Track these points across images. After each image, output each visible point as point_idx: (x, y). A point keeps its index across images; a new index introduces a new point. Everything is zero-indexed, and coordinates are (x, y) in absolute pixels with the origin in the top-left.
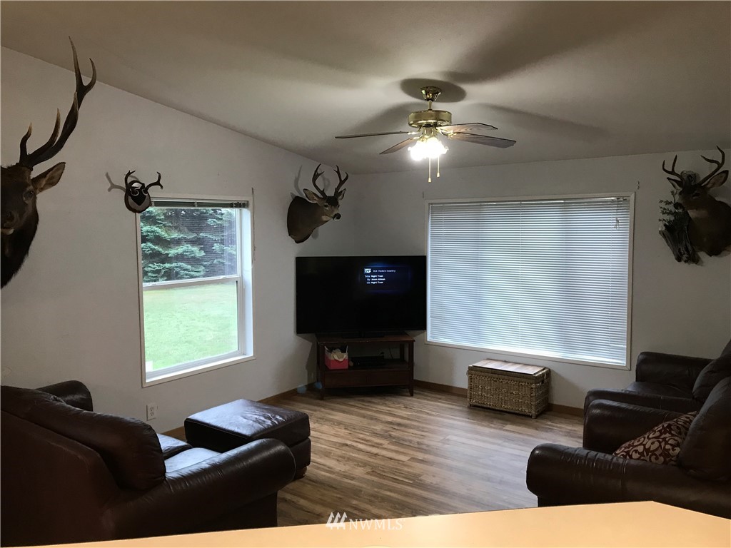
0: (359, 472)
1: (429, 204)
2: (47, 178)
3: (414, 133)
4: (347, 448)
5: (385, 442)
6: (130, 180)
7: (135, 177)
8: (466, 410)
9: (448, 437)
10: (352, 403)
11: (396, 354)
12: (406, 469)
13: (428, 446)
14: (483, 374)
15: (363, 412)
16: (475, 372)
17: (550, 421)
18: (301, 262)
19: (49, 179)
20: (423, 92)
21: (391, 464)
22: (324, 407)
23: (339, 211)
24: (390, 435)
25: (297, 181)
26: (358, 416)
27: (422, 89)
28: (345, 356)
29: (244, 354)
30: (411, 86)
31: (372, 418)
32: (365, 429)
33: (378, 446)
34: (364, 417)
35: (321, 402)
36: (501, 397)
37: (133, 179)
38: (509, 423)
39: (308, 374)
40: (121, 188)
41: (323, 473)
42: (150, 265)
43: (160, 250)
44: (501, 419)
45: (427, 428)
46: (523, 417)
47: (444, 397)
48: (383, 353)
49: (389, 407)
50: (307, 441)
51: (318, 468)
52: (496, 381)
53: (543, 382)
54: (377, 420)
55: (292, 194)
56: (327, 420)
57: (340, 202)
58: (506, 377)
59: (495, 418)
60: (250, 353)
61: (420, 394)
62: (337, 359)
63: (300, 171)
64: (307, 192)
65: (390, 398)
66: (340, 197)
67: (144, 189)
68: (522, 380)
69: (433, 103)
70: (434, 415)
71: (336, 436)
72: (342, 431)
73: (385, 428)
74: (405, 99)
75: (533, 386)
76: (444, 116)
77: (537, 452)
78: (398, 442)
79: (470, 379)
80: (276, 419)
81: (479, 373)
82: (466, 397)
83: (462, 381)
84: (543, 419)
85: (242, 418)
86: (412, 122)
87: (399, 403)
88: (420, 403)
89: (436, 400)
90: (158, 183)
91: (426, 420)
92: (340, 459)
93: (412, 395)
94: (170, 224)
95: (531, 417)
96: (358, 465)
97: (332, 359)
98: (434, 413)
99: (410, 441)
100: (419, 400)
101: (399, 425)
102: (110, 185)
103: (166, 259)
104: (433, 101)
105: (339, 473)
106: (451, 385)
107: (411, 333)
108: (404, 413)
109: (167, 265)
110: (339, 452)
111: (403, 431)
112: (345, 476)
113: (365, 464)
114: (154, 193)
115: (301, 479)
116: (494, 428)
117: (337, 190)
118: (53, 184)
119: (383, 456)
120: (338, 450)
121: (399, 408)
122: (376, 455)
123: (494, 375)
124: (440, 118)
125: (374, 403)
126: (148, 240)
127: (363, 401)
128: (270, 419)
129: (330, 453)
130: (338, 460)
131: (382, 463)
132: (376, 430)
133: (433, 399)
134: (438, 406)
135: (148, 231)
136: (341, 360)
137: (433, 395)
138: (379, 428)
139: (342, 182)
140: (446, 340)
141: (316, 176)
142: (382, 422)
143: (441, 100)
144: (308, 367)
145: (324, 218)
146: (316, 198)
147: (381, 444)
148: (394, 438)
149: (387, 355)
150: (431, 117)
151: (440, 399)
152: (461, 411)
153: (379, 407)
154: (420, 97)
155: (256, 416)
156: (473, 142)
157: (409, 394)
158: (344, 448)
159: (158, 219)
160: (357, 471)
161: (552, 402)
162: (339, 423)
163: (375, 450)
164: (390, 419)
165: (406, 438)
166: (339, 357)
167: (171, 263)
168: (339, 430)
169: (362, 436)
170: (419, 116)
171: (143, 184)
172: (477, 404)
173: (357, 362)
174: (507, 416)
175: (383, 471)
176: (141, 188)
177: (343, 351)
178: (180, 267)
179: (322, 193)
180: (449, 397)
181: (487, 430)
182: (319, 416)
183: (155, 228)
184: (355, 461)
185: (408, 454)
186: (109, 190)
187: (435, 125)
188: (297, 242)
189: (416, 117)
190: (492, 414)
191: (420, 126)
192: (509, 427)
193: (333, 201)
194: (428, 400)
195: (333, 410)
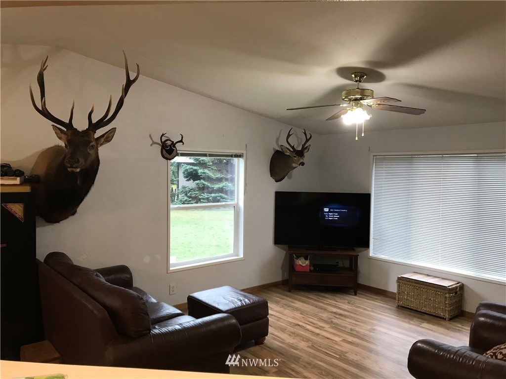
0: (303, 345)
1: (374, 156)
2: (104, 138)
3: (344, 105)
4: (298, 327)
5: (327, 326)
6: (164, 139)
7: (167, 137)
8: (395, 309)
9: (375, 328)
10: (311, 296)
11: (347, 264)
12: (337, 347)
13: (358, 332)
14: (408, 283)
15: (316, 303)
16: (402, 281)
17: (461, 324)
18: (279, 195)
19: (106, 138)
20: (353, 76)
21: (326, 342)
22: (290, 297)
23: (305, 160)
24: (332, 322)
25: (278, 139)
26: (311, 305)
27: (352, 74)
28: (307, 262)
29: (238, 256)
30: (344, 72)
31: (321, 308)
32: (315, 315)
33: (321, 328)
34: (316, 307)
35: (289, 293)
36: (421, 301)
37: (167, 139)
38: (426, 322)
39: (282, 273)
40: (158, 144)
41: (277, 343)
42: (202, 194)
43: (209, 185)
44: (419, 318)
45: (361, 319)
46: (438, 319)
47: (380, 298)
48: (338, 263)
49: (337, 302)
50: (265, 320)
51: (275, 339)
52: (418, 289)
53: (456, 293)
54: (325, 310)
55: (274, 148)
56: (289, 306)
57: (305, 154)
58: (426, 287)
59: (416, 317)
60: (241, 256)
61: (362, 294)
62: (301, 264)
63: (280, 132)
64: (283, 147)
65: (338, 295)
66: (306, 151)
67: (173, 144)
68: (439, 290)
69: (360, 83)
70: (368, 310)
71: (294, 318)
72: (298, 315)
73: (330, 316)
74: (341, 81)
75: (447, 295)
76: (367, 93)
77: (419, 344)
78: (336, 327)
79: (399, 286)
80: (245, 302)
81: (406, 282)
82: (395, 299)
83: (393, 288)
84: (455, 322)
85: (223, 299)
86: (344, 98)
87: (345, 299)
88: (360, 300)
89: (374, 300)
90: (181, 141)
91: (361, 313)
92: (291, 334)
93: (356, 295)
94: (216, 168)
95: (445, 319)
96: (303, 340)
97: (298, 264)
98: (369, 309)
99: (345, 327)
100: (360, 299)
101: (340, 315)
102: (151, 142)
103: (213, 191)
104: (360, 82)
105: (288, 344)
106: (386, 290)
107: (357, 249)
108: (346, 306)
109: (213, 195)
110: (292, 329)
111: (342, 320)
112: (293, 347)
113: (308, 340)
114: (179, 147)
115: (261, 345)
116: (412, 324)
117: (303, 146)
118: (109, 141)
119: (322, 336)
120: (292, 328)
121: (344, 303)
122: (318, 334)
123: (417, 285)
124: (364, 94)
125: (327, 298)
126: (202, 178)
127: (318, 295)
128: (241, 301)
129: (286, 329)
130: (290, 335)
131: (320, 340)
132: (322, 317)
133: (371, 299)
134: (373, 304)
135: (201, 173)
136: (304, 265)
137: (372, 296)
138: (325, 315)
139: (307, 140)
140: (383, 256)
141: (289, 136)
142: (329, 312)
143: (367, 81)
144: (282, 268)
145: (294, 165)
146: (288, 151)
147: (324, 327)
148: (334, 324)
149: (341, 265)
150: (357, 93)
151: (376, 299)
152: (389, 309)
153: (329, 301)
154: (351, 79)
155: (233, 299)
156: (391, 111)
157: (353, 293)
158: (296, 327)
159: (208, 165)
160: (300, 344)
161: (465, 310)
162: (297, 309)
163: (317, 331)
164: (335, 310)
165: (343, 324)
166: (302, 263)
167: (215, 193)
168: (296, 314)
169: (311, 320)
170: (349, 93)
171: (173, 142)
172: (403, 305)
173: (316, 268)
174: (426, 316)
175: (320, 347)
176: (172, 144)
177: (306, 259)
178: (221, 196)
179: (293, 147)
180: (384, 298)
181: (407, 325)
182: (285, 303)
183: (206, 171)
184: (302, 337)
185: (342, 336)
186: (151, 145)
187: (361, 99)
188: (276, 181)
189: (347, 94)
190: (414, 314)
191: (350, 100)
192: (425, 325)
193: (300, 154)
194: (368, 299)
195: (295, 299)
